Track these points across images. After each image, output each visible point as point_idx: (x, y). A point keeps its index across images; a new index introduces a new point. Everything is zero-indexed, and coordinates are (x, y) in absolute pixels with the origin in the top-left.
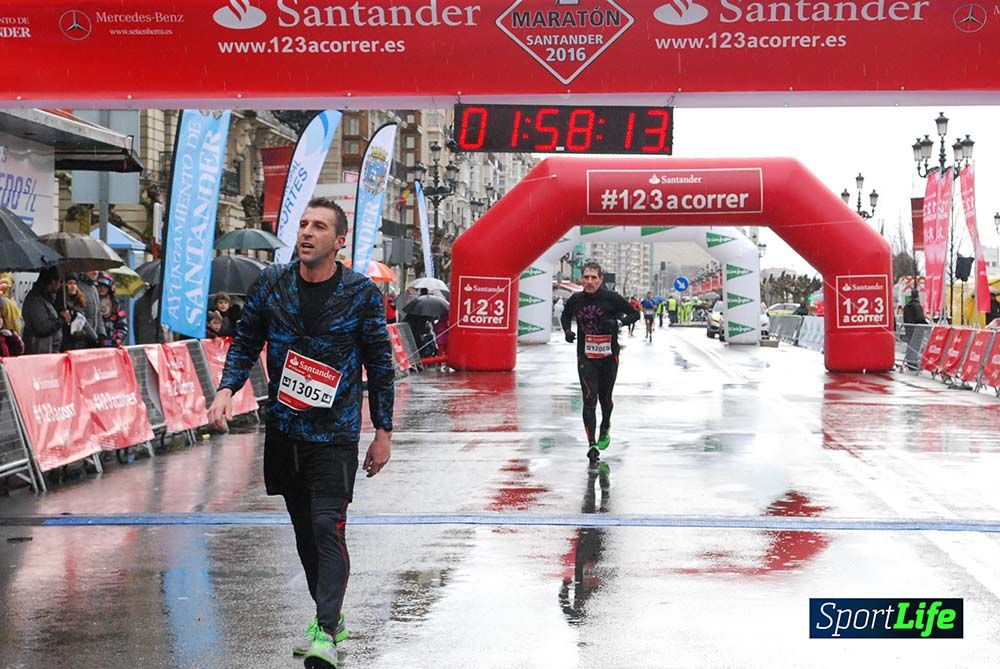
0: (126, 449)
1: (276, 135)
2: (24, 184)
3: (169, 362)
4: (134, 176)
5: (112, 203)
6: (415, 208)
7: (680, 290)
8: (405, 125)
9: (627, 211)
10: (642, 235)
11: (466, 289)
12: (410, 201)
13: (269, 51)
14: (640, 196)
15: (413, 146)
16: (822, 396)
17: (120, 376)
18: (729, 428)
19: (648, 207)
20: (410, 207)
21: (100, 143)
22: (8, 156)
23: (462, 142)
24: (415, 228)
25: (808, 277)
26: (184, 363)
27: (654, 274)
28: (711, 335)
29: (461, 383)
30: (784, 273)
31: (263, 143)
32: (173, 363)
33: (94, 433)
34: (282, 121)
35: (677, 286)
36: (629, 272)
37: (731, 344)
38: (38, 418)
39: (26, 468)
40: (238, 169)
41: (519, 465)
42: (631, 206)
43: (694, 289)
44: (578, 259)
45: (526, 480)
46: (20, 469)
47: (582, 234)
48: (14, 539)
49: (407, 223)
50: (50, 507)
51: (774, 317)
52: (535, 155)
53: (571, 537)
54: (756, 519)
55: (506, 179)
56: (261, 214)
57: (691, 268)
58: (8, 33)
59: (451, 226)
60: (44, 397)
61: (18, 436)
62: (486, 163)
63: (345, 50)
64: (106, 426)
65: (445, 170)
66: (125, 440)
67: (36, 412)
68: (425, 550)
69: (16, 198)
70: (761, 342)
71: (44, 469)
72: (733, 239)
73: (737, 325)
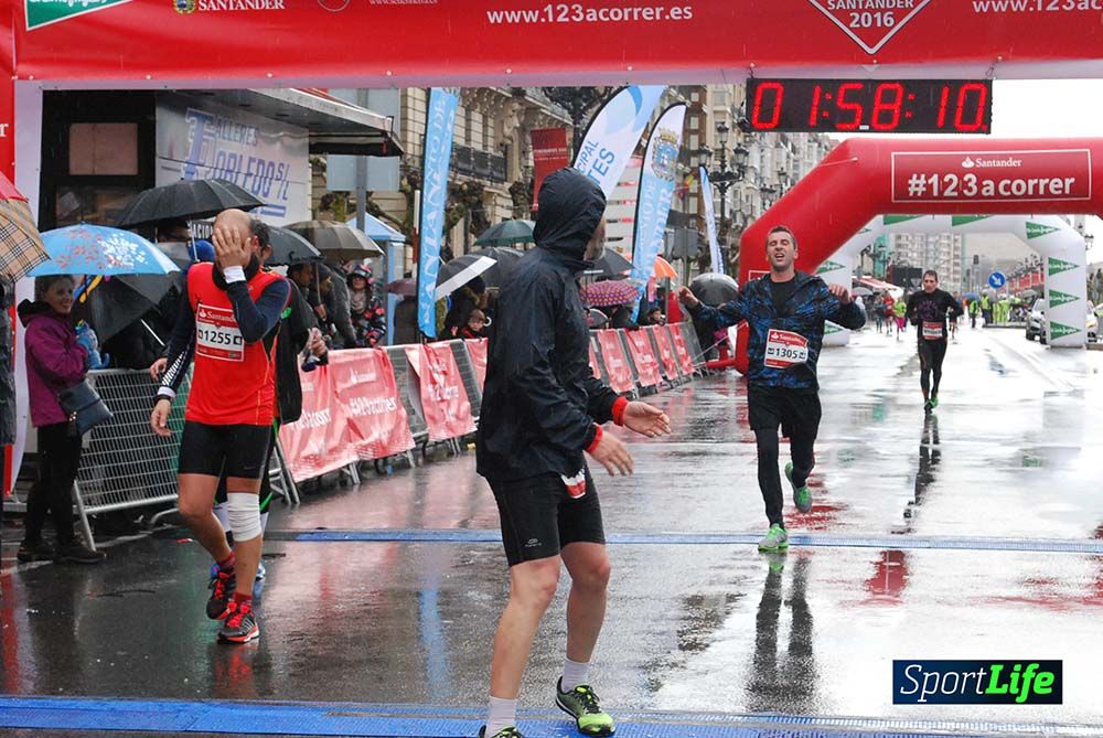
0: (385, 459)
1: (548, 116)
2: (276, 170)
3: (431, 364)
4: (395, 161)
5: (369, 190)
6: (699, 195)
7: (995, 287)
8: (689, 104)
9: (935, 198)
10: (953, 224)
12: (693, 188)
13: (543, 20)
14: (951, 181)
17: (378, 379)
18: (1052, 440)
19: (962, 196)
20: (694, 195)
21: (356, 124)
22: (259, 140)
23: (755, 121)
24: (699, 217)
26: (448, 366)
27: (966, 269)
28: (1030, 337)
31: (533, 125)
32: (436, 366)
33: (351, 441)
34: (554, 100)
35: (992, 282)
39: (278, 478)
42: (941, 192)
43: (1011, 286)
44: (880, 252)
45: (824, 497)
47: (885, 224)
48: (266, 555)
49: (691, 212)
50: (303, 520)
53: (874, 561)
54: (1084, 542)
55: (801, 163)
57: (1008, 262)
58: (260, 6)
59: (738, 216)
64: (363, 433)
65: (733, 153)
66: (383, 448)
68: (712, 572)
69: (267, 184)
70: (1087, 345)
71: (297, 480)
72: (1056, 229)
73: (1060, 326)
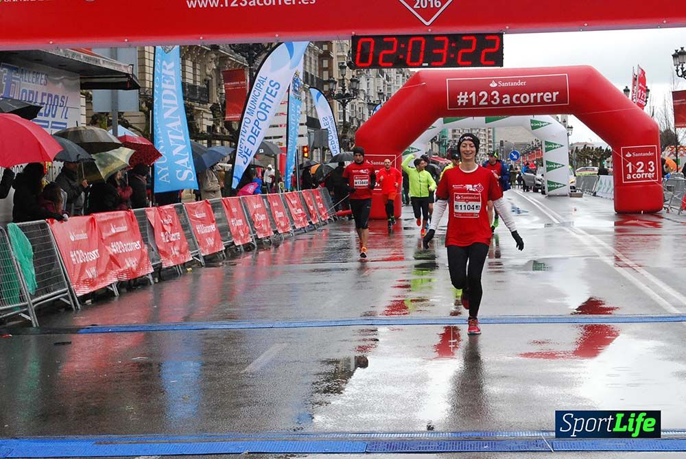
0: (135, 279)
1: (233, 61)
3: (162, 219)
5: (121, 111)
7: (514, 160)
8: (321, 52)
9: (474, 106)
10: (486, 122)
13: (222, 6)
14: (483, 95)
16: (613, 230)
18: (548, 254)
19: (490, 105)
21: (110, 70)
22: (48, 81)
25: (603, 148)
26: (173, 219)
30: (585, 145)
32: (165, 220)
33: (112, 269)
34: (236, 52)
35: (511, 157)
38: (74, 260)
39: (66, 294)
40: (208, 85)
41: (405, 283)
42: (477, 103)
43: (524, 159)
44: (443, 140)
45: (408, 294)
46: (62, 295)
47: (444, 123)
48: (59, 343)
51: (579, 176)
52: (412, 70)
53: (440, 333)
55: (392, 87)
56: (224, 115)
59: (355, 120)
60: (77, 246)
61: (61, 273)
62: (378, 76)
63: (274, 4)
64: (120, 264)
65: (349, 81)
66: (134, 273)
67: (72, 256)
68: (339, 344)
70: (570, 194)
71: (79, 295)
72: (549, 124)
73: (553, 183)
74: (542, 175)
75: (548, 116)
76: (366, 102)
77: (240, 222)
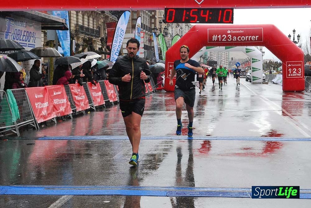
0: (64, 116)
1: (111, 19)
2: (32, 34)
9: (220, 42)
10: (226, 49)
11: (170, 66)
15: (154, 22)
16: (282, 99)
19: (227, 41)
21: (55, 21)
22: (27, 25)
23: (167, 20)
25: (278, 62)
27: (230, 61)
28: (247, 80)
29: (169, 95)
30: (270, 61)
31: (107, 21)
33: (54, 111)
36: (222, 61)
37: (253, 83)
38: (37, 107)
39: (33, 122)
40: (99, 29)
42: (221, 40)
43: (242, 66)
44: (206, 57)
46: (31, 122)
47: (206, 49)
48: (29, 144)
50: (40, 134)
51: (267, 75)
52: (192, 24)
54: (259, 137)
56: (106, 43)
57: (241, 59)
60: (38, 100)
61: (31, 112)
64: (58, 109)
66: (63, 113)
67: (36, 105)
68: (156, 147)
69: (29, 38)
70: (263, 82)
71: (39, 122)
72: (254, 50)
73: (255, 77)
74: (250, 74)
75: (254, 47)
76: (171, 39)
77: (112, 92)
